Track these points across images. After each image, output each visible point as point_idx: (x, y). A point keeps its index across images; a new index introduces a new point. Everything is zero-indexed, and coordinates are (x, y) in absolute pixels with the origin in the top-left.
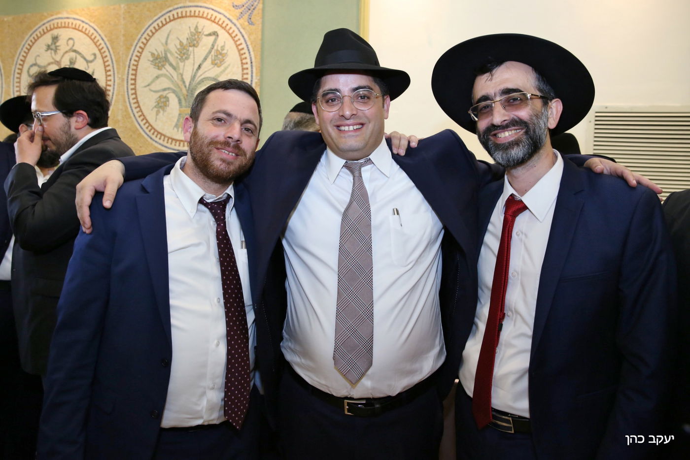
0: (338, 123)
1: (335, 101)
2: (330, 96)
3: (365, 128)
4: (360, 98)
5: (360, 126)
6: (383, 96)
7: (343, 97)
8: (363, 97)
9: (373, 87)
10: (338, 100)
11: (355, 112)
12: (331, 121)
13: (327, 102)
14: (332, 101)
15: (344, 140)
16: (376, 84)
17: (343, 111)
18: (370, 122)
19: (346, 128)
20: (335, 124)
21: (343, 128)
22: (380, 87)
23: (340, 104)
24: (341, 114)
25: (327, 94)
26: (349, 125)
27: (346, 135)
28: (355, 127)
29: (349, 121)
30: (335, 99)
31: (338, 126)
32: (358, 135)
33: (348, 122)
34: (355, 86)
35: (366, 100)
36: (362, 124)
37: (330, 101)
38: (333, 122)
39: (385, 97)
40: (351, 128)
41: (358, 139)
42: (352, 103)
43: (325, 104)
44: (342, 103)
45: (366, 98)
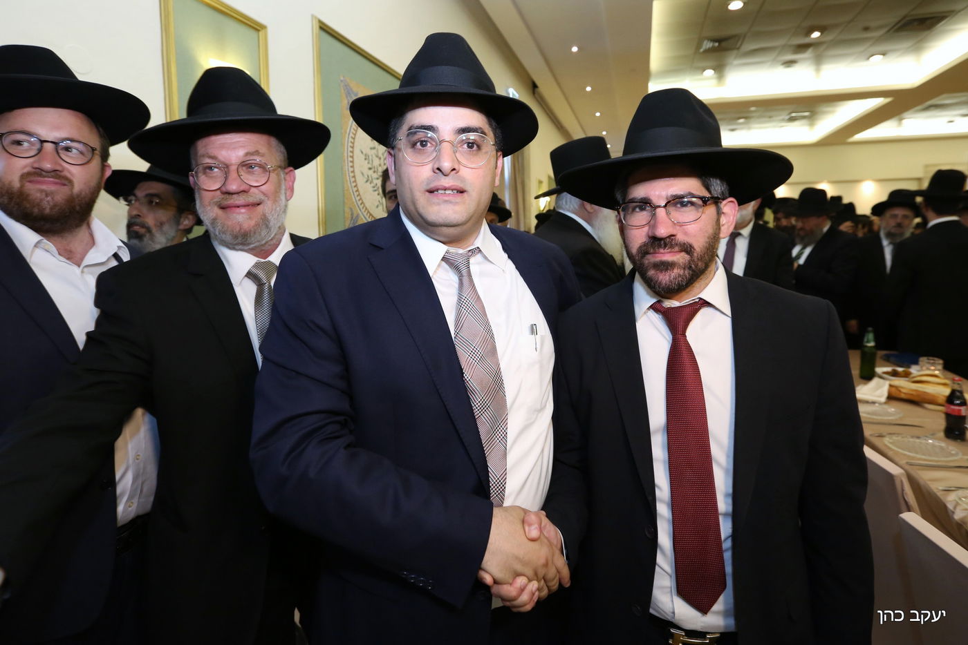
1: (426, 144)
4: (465, 146)
6: (497, 151)
7: (441, 142)
8: (471, 145)
9: (486, 131)
10: (432, 145)
11: (456, 167)
13: (414, 145)
14: (423, 145)
17: (440, 162)
23: (435, 153)
24: (436, 166)
25: (415, 133)
30: (425, 141)
32: (457, 203)
34: (463, 124)
35: (475, 149)
37: (419, 144)
39: (499, 154)
41: (457, 208)
42: (455, 152)
43: (410, 150)
44: (439, 150)
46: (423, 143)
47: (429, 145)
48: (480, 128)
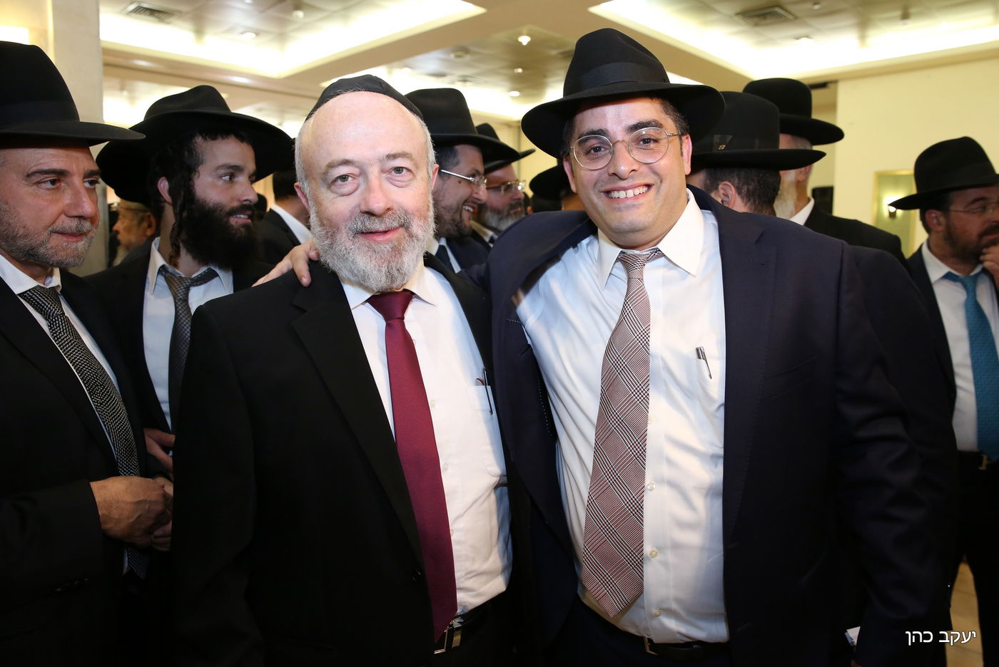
0: (608, 187)
1: (600, 150)
2: (593, 142)
3: (653, 190)
4: (642, 143)
5: (645, 189)
6: (680, 136)
7: (614, 144)
8: (647, 141)
9: (662, 122)
10: (606, 149)
12: (595, 184)
13: (588, 153)
14: (596, 151)
15: (618, 214)
16: (667, 116)
17: (615, 166)
18: (661, 182)
19: (622, 194)
20: (603, 189)
21: (615, 194)
22: (675, 121)
23: (610, 156)
24: (611, 171)
25: (586, 140)
26: (625, 189)
27: (622, 205)
28: (637, 191)
29: (625, 181)
30: (597, 147)
31: (608, 192)
33: (623, 184)
34: (633, 122)
35: (652, 145)
36: (649, 186)
37: (592, 151)
38: (599, 185)
39: (684, 138)
40: (630, 193)
41: (642, 210)
42: (631, 152)
43: (583, 157)
44: (613, 153)
45: (652, 141)
46: (597, 149)
47: (602, 149)
48: (655, 121)
